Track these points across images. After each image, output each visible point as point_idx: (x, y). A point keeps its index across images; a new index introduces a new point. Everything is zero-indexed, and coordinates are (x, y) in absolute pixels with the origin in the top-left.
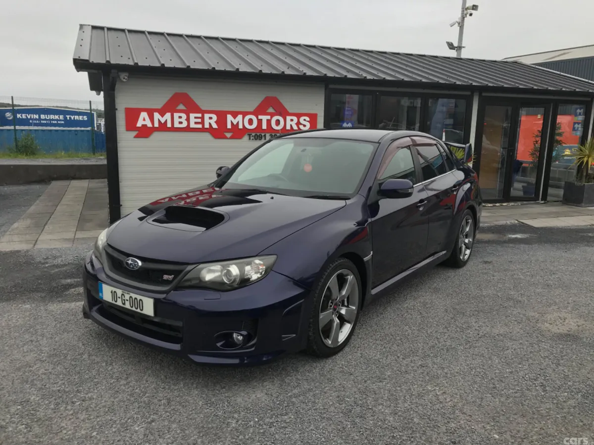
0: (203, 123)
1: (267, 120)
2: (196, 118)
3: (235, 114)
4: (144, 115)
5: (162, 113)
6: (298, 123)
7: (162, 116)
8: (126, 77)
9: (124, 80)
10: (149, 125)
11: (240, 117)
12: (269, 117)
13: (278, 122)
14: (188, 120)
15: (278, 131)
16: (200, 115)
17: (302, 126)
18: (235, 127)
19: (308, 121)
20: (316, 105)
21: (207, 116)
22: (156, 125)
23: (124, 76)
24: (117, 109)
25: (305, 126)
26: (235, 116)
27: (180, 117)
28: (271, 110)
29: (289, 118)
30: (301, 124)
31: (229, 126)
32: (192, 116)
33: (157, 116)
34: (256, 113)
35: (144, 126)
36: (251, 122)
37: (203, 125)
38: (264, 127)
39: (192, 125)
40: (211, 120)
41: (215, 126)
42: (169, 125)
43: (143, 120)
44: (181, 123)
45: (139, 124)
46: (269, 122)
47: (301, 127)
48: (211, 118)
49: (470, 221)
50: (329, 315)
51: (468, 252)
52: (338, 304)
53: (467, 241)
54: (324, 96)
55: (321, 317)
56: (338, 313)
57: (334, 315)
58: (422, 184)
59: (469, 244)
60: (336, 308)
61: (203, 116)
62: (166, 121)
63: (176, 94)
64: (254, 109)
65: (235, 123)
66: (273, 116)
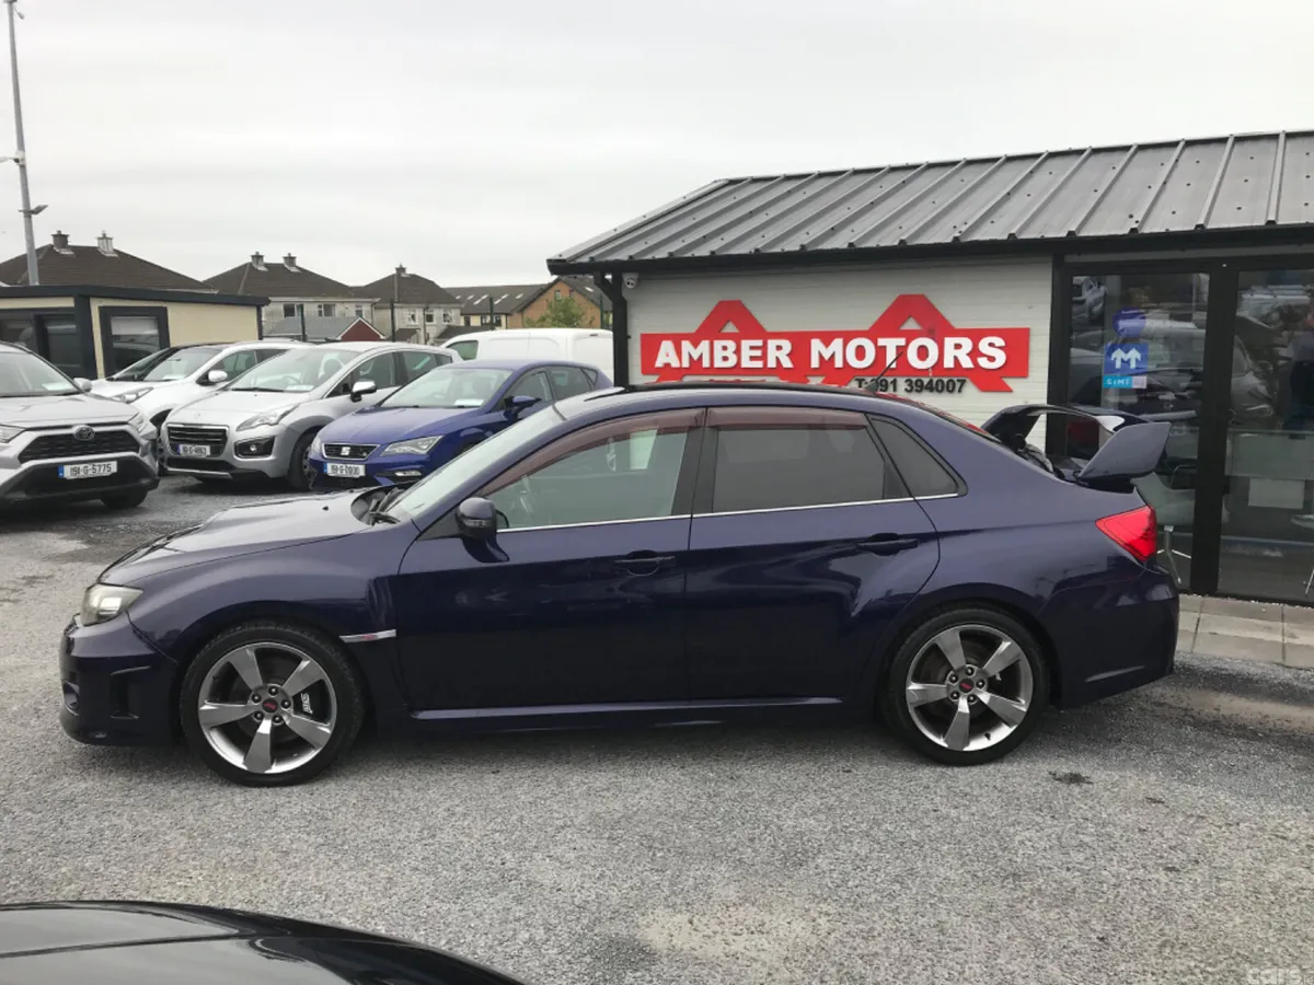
0: (764, 357)
1: (898, 348)
2: (752, 348)
4: (667, 347)
5: (695, 340)
6: (975, 354)
7: (696, 345)
8: (631, 281)
9: (629, 286)
10: (675, 364)
11: (837, 343)
12: (902, 341)
13: (923, 353)
14: (738, 352)
15: (924, 372)
16: (759, 343)
17: (985, 359)
18: (827, 364)
19: (1000, 348)
20: (1030, 308)
21: (772, 344)
22: (686, 364)
23: (629, 279)
24: (630, 337)
25: (992, 359)
26: (827, 343)
28: (911, 325)
29: (949, 342)
30: (983, 355)
31: (815, 363)
32: (746, 344)
33: (686, 346)
34: (872, 334)
35: (667, 365)
36: (860, 353)
37: (765, 364)
38: (891, 362)
39: (746, 363)
40: (779, 353)
41: (787, 363)
42: (706, 363)
43: (666, 355)
44: (725, 359)
45: (659, 364)
46: (901, 351)
47: (983, 362)
48: (779, 348)
49: (1005, 645)
50: (235, 711)
51: (1001, 733)
52: (279, 703)
53: (985, 697)
54: (1049, 283)
55: (207, 707)
56: (281, 719)
57: (268, 719)
58: (692, 518)
59: (995, 710)
60: (271, 708)
61: (765, 344)
62: (701, 357)
63: (721, 303)
64: (871, 325)
65: (827, 356)
66: (913, 339)
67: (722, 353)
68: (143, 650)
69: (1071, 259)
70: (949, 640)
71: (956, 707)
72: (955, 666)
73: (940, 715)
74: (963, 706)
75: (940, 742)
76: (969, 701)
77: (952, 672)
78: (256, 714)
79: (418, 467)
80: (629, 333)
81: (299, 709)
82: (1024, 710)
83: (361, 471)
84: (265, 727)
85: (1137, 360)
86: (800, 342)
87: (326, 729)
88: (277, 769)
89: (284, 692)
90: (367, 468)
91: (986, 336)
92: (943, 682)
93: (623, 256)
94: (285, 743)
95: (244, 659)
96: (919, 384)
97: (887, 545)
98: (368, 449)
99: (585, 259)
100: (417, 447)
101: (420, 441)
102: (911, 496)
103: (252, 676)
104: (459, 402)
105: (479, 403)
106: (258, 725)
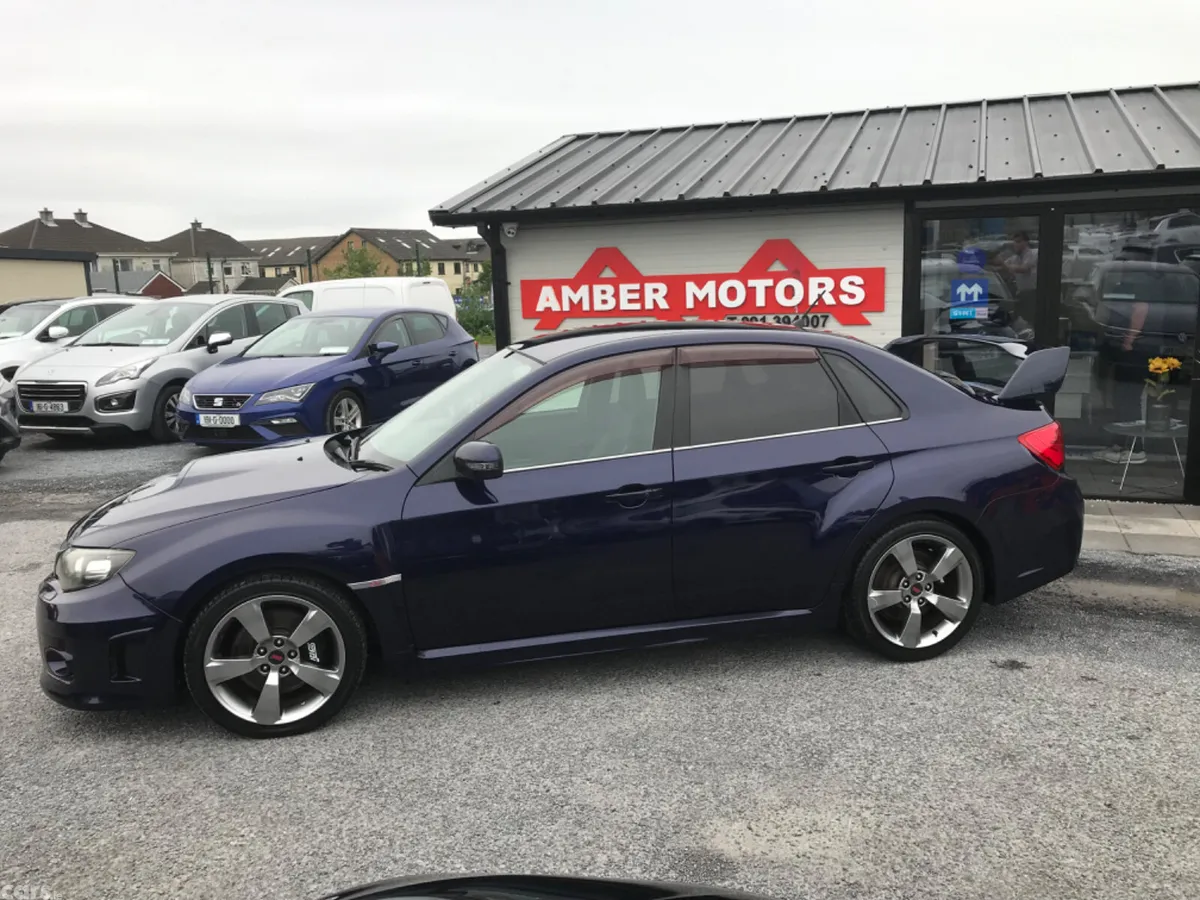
0: (641, 300)
1: (767, 288)
2: (630, 291)
3: (700, 281)
4: (547, 292)
5: (575, 285)
6: (837, 292)
7: (575, 290)
8: (512, 231)
9: (510, 236)
10: (556, 308)
11: (710, 286)
12: (770, 282)
13: (789, 292)
14: (616, 295)
15: (791, 309)
16: (637, 286)
17: (846, 296)
18: (701, 305)
19: (859, 286)
20: (884, 249)
21: (649, 287)
22: (566, 308)
23: (509, 229)
24: (510, 283)
25: (852, 296)
26: (701, 285)
27: (604, 292)
29: (814, 282)
30: (845, 293)
31: (690, 304)
32: (624, 288)
33: (566, 291)
34: (743, 276)
35: (548, 309)
36: (732, 294)
37: (643, 305)
38: (760, 301)
39: (624, 306)
40: (656, 295)
41: (663, 305)
42: (586, 307)
43: (547, 300)
44: (604, 302)
45: (540, 308)
46: (770, 291)
47: (844, 299)
48: (656, 291)
49: (950, 551)
50: (241, 666)
51: (947, 629)
52: (286, 654)
53: (933, 599)
54: (902, 227)
55: (213, 664)
56: (288, 669)
57: (274, 670)
58: (672, 451)
59: (942, 609)
60: (277, 659)
61: (642, 287)
62: (581, 300)
63: (598, 250)
64: (740, 268)
65: (701, 297)
66: (781, 279)
67: (602, 296)
68: (143, 611)
69: (920, 205)
70: (903, 550)
71: (908, 610)
72: (909, 573)
73: (895, 617)
74: (915, 608)
75: (897, 641)
76: (919, 603)
77: (904, 579)
78: (262, 667)
79: (294, 414)
80: (509, 280)
81: (305, 658)
82: (966, 607)
83: (236, 420)
84: (273, 679)
85: (979, 294)
86: (675, 286)
87: (335, 676)
88: (288, 718)
89: (291, 643)
90: (243, 417)
91: (849, 275)
92: (896, 587)
93: (504, 206)
94: (294, 692)
95: (250, 613)
96: (786, 320)
97: (850, 467)
98: (242, 399)
99: (467, 210)
100: (291, 395)
101: (292, 389)
102: (863, 422)
103: (258, 630)
104: (324, 351)
105: (344, 350)
106: (266, 678)
